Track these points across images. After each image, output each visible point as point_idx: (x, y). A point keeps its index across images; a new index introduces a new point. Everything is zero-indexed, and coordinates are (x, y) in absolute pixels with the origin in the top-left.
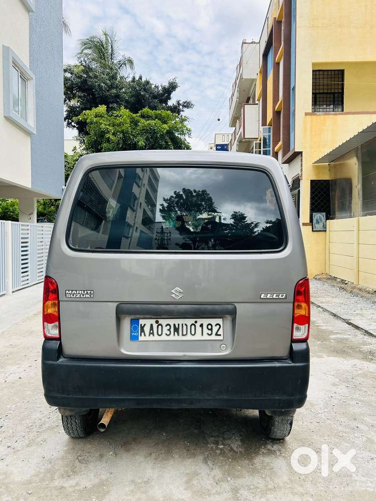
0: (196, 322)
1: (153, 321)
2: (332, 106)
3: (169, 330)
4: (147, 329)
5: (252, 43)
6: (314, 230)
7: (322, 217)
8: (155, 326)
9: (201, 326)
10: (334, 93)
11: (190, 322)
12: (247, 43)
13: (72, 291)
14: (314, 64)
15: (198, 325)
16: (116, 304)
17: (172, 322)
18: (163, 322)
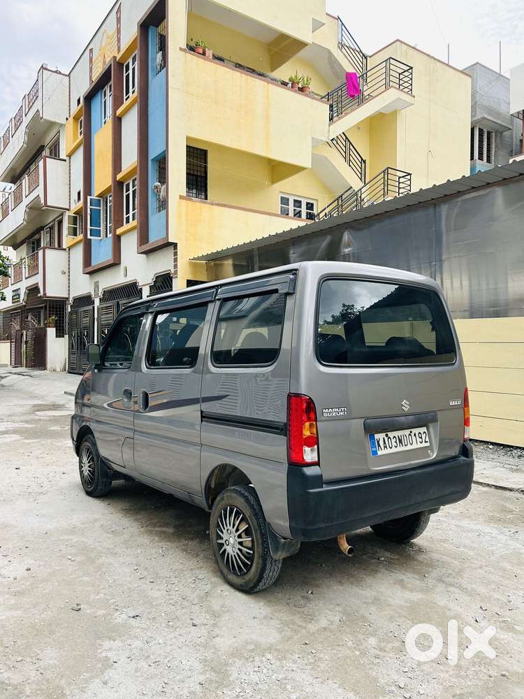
0: (411, 432)
1: (383, 435)
2: (194, 191)
3: (396, 442)
4: (381, 443)
5: (56, 72)
8: (386, 439)
9: (415, 435)
10: (197, 176)
11: (407, 432)
12: (49, 70)
13: (328, 409)
14: (188, 139)
15: (412, 434)
16: (363, 420)
17: (397, 434)
18: (391, 434)
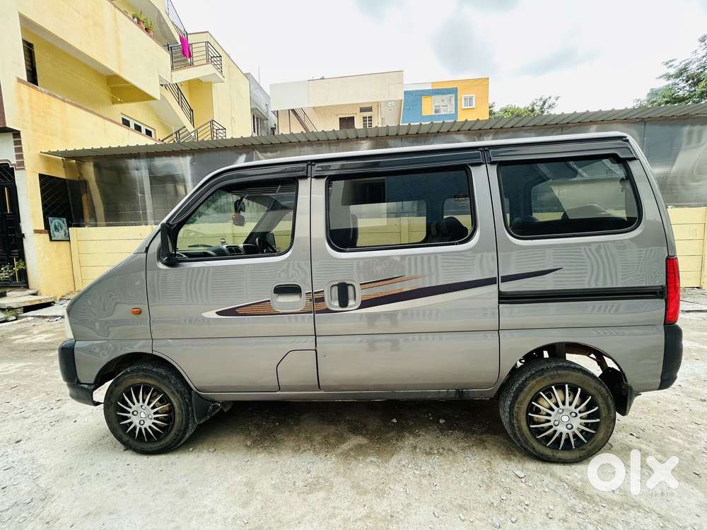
6: (53, 239)
7: (62, 223)
14: (21, 17)
